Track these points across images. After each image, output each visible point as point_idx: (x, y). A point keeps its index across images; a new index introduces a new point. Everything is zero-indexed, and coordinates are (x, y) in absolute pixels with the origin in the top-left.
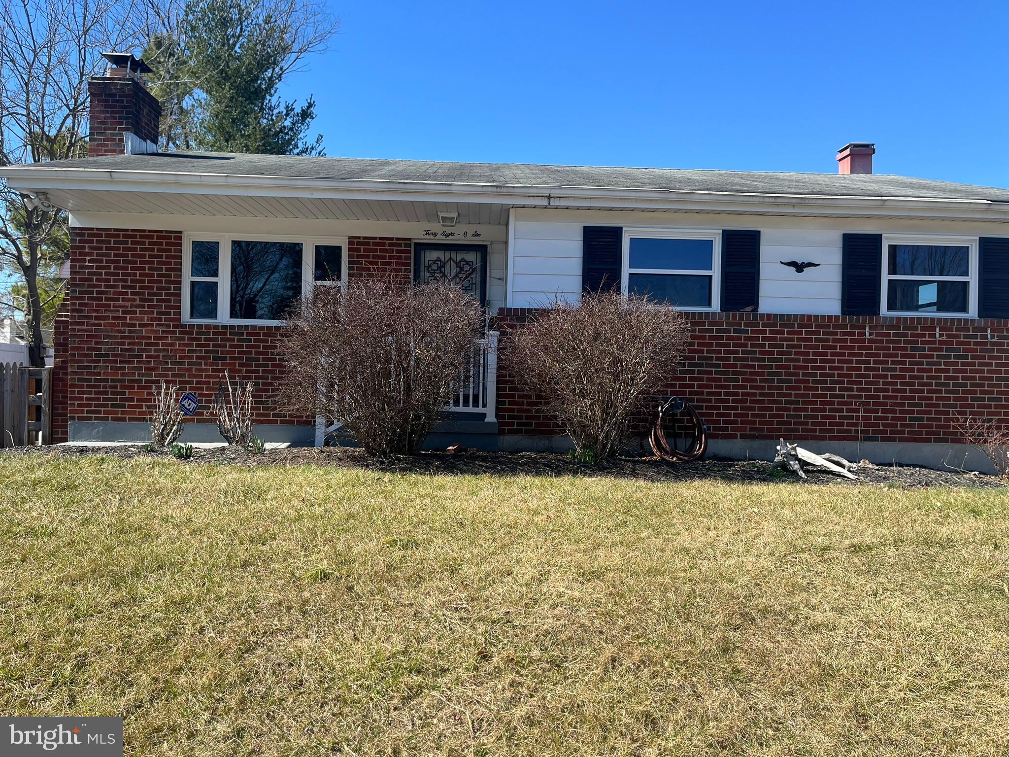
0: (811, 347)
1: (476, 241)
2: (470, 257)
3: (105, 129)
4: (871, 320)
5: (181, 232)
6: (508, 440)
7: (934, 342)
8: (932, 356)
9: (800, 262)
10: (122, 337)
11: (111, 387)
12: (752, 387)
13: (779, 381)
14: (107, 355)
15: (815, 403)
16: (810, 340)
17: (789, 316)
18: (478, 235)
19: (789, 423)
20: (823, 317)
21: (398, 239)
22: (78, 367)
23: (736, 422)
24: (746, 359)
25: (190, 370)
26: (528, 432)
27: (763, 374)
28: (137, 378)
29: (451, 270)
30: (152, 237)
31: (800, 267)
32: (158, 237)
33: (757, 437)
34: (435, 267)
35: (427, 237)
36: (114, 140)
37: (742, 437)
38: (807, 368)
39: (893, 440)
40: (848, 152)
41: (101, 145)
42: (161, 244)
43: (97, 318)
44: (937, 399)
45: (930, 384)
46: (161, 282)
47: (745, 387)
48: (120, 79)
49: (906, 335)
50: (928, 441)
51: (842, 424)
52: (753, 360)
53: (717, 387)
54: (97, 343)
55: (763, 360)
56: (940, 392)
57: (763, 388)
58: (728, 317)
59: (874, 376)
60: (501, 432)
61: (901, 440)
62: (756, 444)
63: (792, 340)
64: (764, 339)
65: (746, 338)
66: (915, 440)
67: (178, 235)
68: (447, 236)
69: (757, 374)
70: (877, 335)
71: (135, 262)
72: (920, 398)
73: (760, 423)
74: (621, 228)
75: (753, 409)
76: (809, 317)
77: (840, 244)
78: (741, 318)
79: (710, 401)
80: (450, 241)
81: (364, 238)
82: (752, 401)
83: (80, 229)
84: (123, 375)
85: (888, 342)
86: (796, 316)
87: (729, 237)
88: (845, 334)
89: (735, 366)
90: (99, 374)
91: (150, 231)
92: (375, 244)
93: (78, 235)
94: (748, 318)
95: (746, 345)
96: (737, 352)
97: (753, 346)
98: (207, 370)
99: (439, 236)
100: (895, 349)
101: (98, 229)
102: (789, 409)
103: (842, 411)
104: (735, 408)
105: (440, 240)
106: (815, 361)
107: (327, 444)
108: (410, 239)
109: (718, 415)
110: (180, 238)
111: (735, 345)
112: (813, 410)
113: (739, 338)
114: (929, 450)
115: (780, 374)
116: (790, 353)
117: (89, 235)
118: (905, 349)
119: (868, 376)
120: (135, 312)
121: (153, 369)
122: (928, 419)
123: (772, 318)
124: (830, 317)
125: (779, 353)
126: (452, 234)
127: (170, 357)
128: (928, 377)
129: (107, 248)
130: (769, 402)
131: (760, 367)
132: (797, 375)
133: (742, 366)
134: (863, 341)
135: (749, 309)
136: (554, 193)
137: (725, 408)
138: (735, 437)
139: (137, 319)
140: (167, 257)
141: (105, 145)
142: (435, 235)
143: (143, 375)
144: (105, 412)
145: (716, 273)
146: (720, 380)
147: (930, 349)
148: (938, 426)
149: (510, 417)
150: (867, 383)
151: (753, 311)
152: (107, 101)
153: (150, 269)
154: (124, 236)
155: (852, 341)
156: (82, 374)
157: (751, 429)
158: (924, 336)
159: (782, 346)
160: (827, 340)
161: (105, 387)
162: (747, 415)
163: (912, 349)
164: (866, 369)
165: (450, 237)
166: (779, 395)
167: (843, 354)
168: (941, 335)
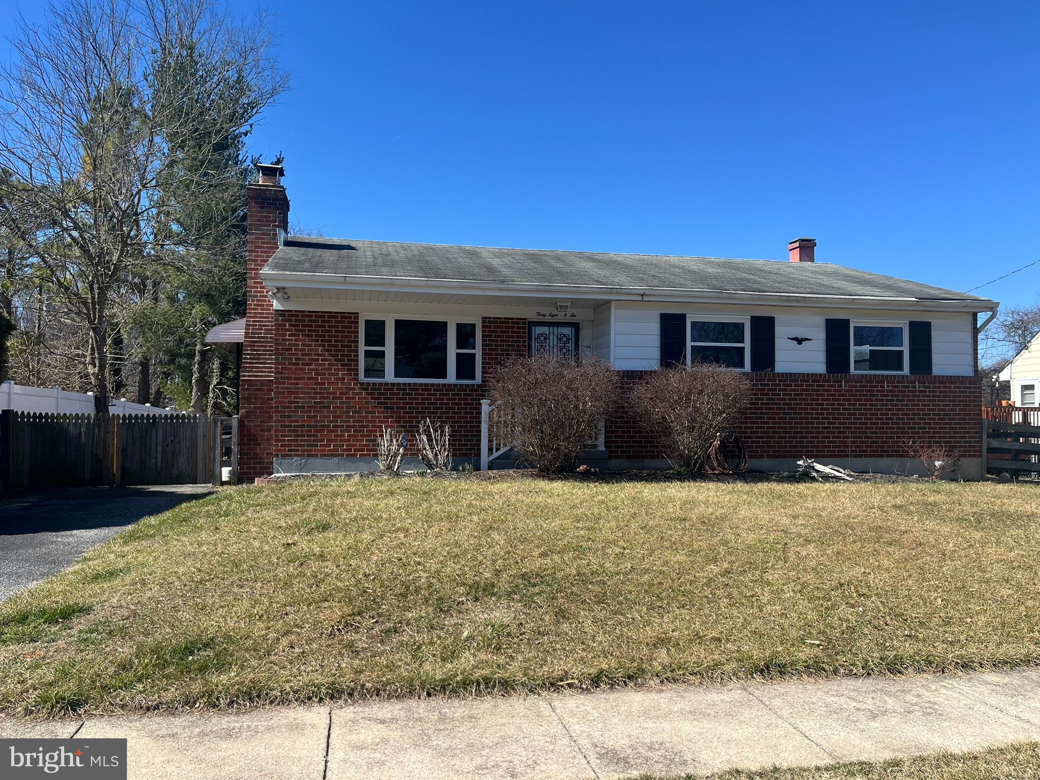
0: (810, 395)
1: (573, 320)
2: (567, 331)
3: (261, 225)
4: (846, 377)
5: (358, 313)
6: (615, 463)
7: (883, 391)
8: (883, 400)
9: (800, 338)
10: (315, 393)
11: (307, 431)
12: (773, 423)
13: (790, 418)
14: (303, 407)
15: (813, 433)
16: (808, 390)
17: (795, 374)
18: (575, 316)
19: (796, 447)
20: (816, 374)
21: (517, 319)
22: (281, 417)
23: (763, 447)
24: (768, 404)
25: (367, 417)
26: (628, 457)
27: (779, 414)
28: (326, 423)
29: (553, 340)
30: (337, 317)
31: (800, 341)
32: (342, 317)
33: (777, 457)
34: (542, 338)
35: (539, 317)
36: (269, 235)
37: (768, 457)
38: (807, 409)
39: (861, 456)
40: (797, 244)
41: (258, 238)
42: (344, 322)
43: (296, 379)
44: (887, 428)
45: (882, 419)
46: (344, 351)
47: (768, 423)
48: (272, 186)
49: (867, 386)
50: (882, 456)
51: (829, 447)
52: (773, 404)
53: (751, 423)
54: (295, 398)
55: (779, 404)
56: (888, 424)
57: (780, 423)
58: (757, 375)
59: (849, 414)
60: (610, 458)
61: (866, 456)
62: (777, 461)
63: (797, 390)
64: (780, 390)
65: (768, 390)
66: (874, 456)
67: (356, 315)
68: (553, 316)
69: (776, 414)
70: (850, 386)
71: (325, 336)
72: (876, 428)
73: (779, 447)
74: (685, 315)
75: (774, 437)
76: (808, 374)
77: (824, 326)
78: (765, 376)
79: (746, 433)
80: (555, 320)
81: (494, 318)
82: (773, 433)
83: (282, 311)
84: (316, 421)
85: (856, 391)
86: (799, 374)
87: (755, 320)
88: (830, 386)
89: (762, 409)
90: (297, 421)
91: (335, 313)
92: (501, 322)
93: (281, 315)
94: (770, 375)
95: (768, 395)
96: (763, 399)
97: (773, 394)
98: (380, 417)
99: (547, 317)
100: (860, 395)
101: (296, 311)
102: (796, 437)
103: (829, 437)
104: (763, 437)
105: (548, 319)
106: (812, 404)
107: (490, 468)
108: (526, 319)
109: (752, 442)
110: (358, 318)
111: (762, 394)
112: (811, 437)
113: (764, 390)
114: (883, 462)
115: (790, 414)
116: (796, 399)
117: (289, 316)
118: (866, 395)
119: (845, 414)
120: (325, 374)
121: (338, 417)
122: (882, 442)
123: (785, 376)
124: (820, 375)
125: (789, 399)
126: (556, 315)
127: (351, 408)
128: (881, 414)
129: (303, 326)
130: (784, 432)
131: (777, 409)
132: (801, 414)
133: (766, 409)
134: (841, 391)
135: (769, 370)
136: (647, 292)
137: (757, 437)
138: (763, 457)
139: (326, 379)
140: (348, 332)
141: (261, 239)
142: (544, 316)
143: (331, 421)
144: (302, 451)
145: (747, 345)
146: (752, 418)
147: (882, 396)
148: (888, 447)
149: (615, 447)
150: (844, 419)
151: (772, 371)
152: (263, 203)
153: (335, 341)
154: (316, 316)
155: (834, 390)
156: (284, 421)
157: (773, 452)
158: (877, 387)
159: (791, 395)
160: (819, 390)
161: (302, 431)
162: (770, 442)
163: (871, 395)
164: (843, 409)
165: (555, 317)
166: (790, 428)
167: (829, 400)
168: (888, 386)
